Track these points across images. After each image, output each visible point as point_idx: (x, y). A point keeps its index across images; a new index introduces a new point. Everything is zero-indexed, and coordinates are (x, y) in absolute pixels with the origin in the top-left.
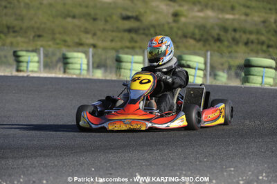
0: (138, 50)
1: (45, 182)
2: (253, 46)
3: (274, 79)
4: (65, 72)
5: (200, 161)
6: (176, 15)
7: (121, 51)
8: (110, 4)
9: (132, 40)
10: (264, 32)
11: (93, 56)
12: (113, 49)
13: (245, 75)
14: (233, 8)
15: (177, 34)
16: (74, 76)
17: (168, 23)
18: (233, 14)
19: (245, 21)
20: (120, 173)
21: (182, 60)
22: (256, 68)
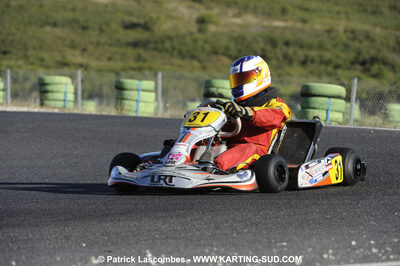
0: (147, 73)
1: (14, 263)
2: (314, 67)
3: (344, 113)
4: (42, 104)
5: (238, 233)
6: (201, 21)
7: (123, 74)
8: (106, 6)
9: (139, 58)
10: (329, 46)
11: (82, 81)
12: (112, 70)
13: (303, 108)
14: (284, 11)
15: (203, 50)
16: (56, 111)
17: (191, 33)
18: (285, 21)
19: (302, 30)
20: (123, 250)
21: (212, 86)
22: (318, 99)
